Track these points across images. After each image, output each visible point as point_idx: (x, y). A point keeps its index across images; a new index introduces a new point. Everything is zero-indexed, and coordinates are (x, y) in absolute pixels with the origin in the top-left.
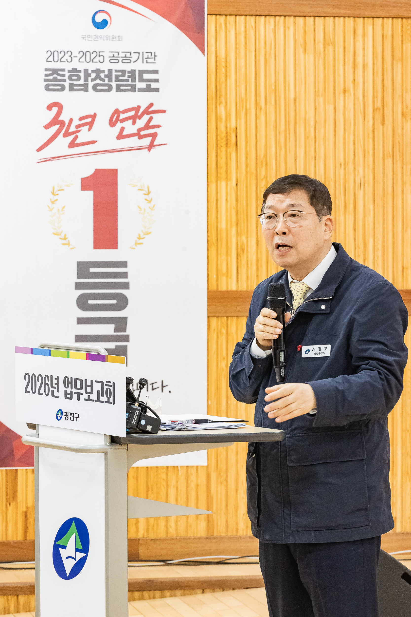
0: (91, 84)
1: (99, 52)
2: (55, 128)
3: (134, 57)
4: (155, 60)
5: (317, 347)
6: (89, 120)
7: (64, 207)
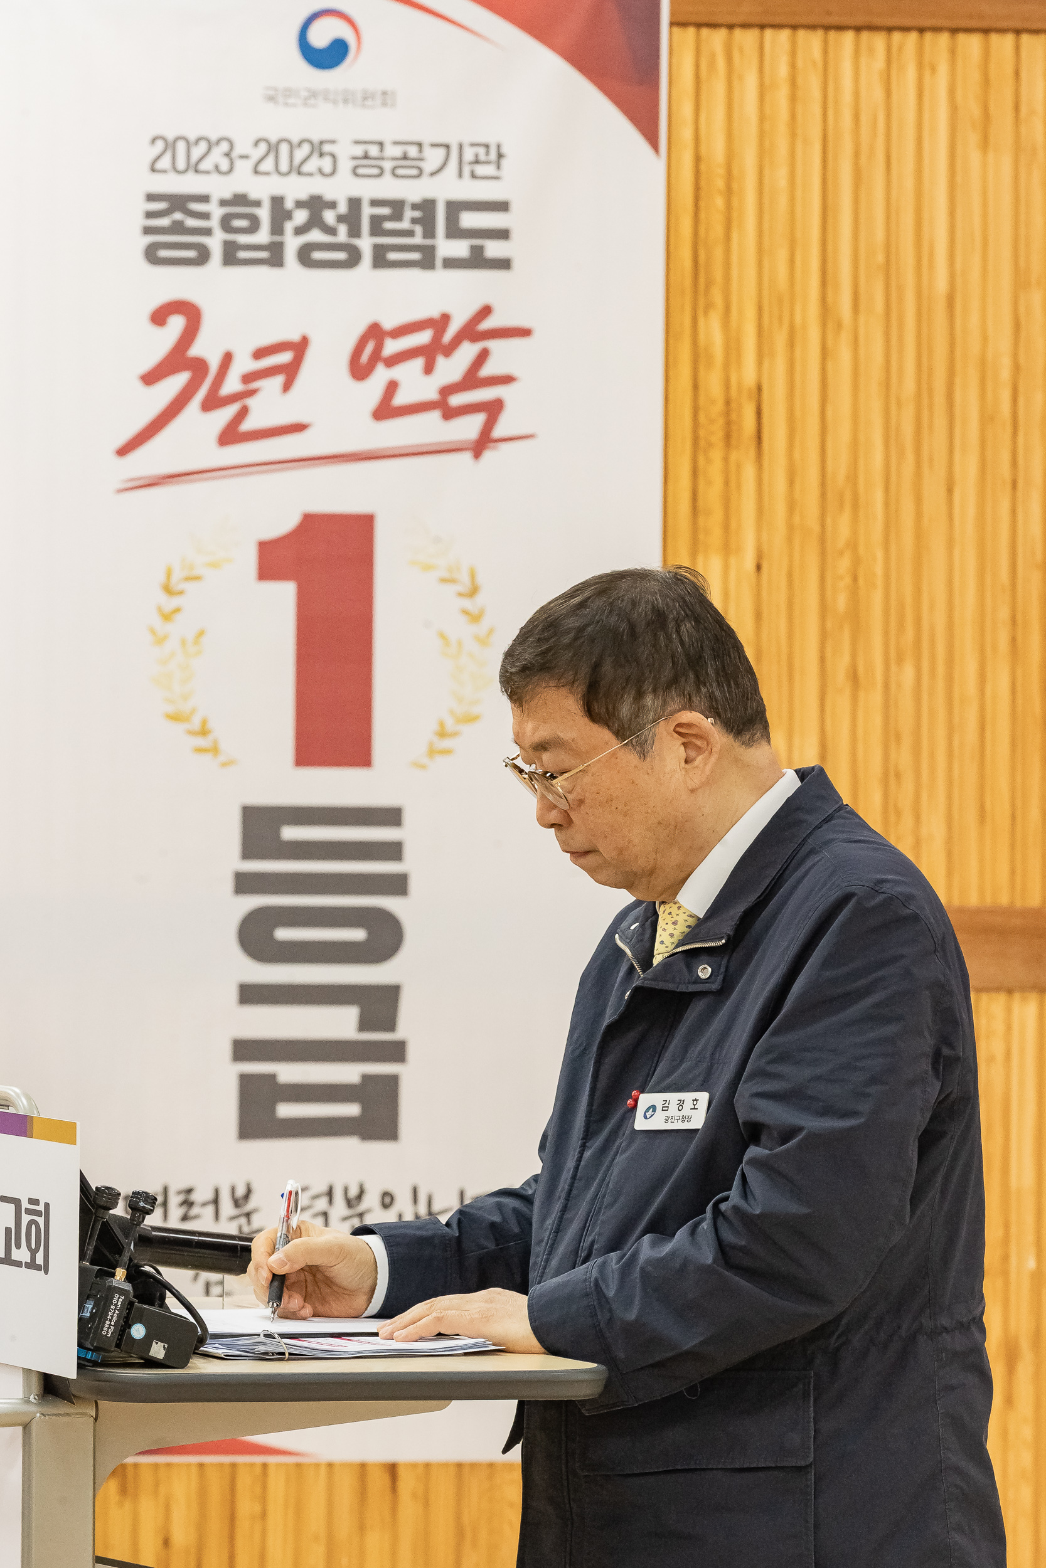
0: (292, 244)
1: (322, 143)
2: (177, 382)
3: (433, 158)
4: (498, 167)
5: (674, 1097)
6: (285, 357)
7: (201, 633)
